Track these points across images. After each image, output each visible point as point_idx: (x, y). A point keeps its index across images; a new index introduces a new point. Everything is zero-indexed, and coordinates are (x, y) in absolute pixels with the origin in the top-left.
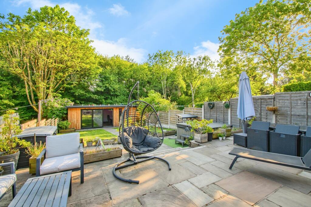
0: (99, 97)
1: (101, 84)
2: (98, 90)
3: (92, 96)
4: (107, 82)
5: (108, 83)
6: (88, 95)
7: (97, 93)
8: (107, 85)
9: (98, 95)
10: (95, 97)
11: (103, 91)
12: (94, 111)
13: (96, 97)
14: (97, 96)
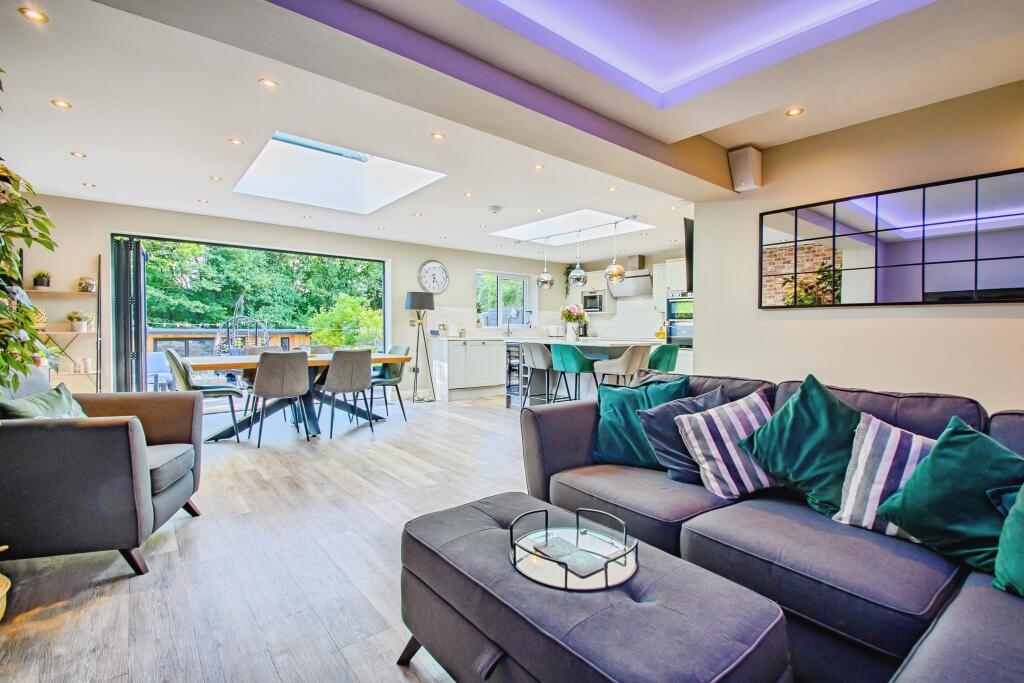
0: (207, 307)
1: (212, 272)
2: (203, 289)
3: (187, 303)
4: (231, 265)
5: (234, 270)
6: (173, 301)
7: (201, 295)
8: (233, 276)
9: (203, 302)
10: (195, 306)
11: (219, 290)
12: (190, 342)
13: (197, 307)
14: (202, 305)
